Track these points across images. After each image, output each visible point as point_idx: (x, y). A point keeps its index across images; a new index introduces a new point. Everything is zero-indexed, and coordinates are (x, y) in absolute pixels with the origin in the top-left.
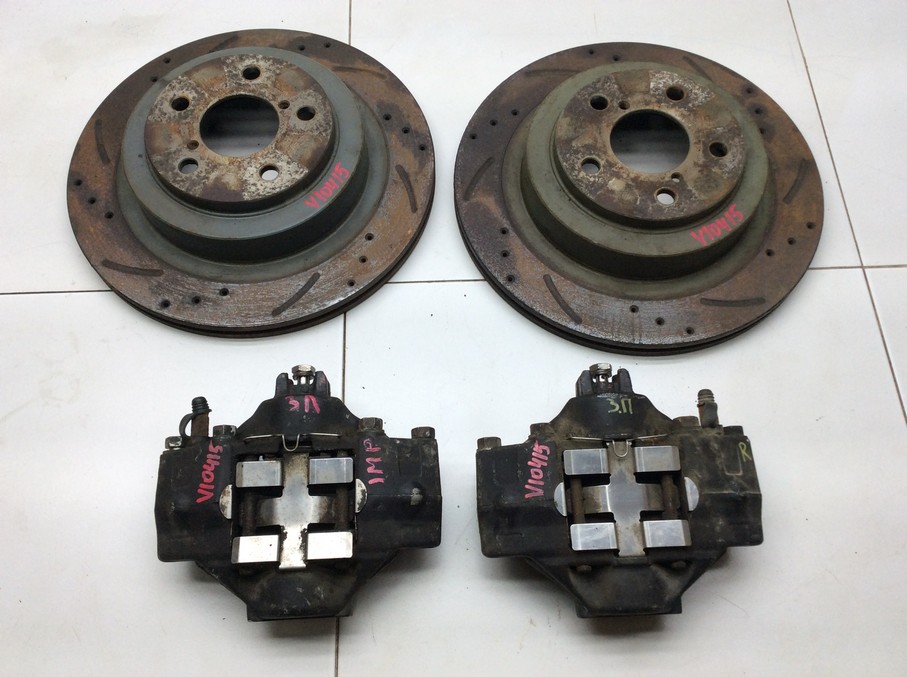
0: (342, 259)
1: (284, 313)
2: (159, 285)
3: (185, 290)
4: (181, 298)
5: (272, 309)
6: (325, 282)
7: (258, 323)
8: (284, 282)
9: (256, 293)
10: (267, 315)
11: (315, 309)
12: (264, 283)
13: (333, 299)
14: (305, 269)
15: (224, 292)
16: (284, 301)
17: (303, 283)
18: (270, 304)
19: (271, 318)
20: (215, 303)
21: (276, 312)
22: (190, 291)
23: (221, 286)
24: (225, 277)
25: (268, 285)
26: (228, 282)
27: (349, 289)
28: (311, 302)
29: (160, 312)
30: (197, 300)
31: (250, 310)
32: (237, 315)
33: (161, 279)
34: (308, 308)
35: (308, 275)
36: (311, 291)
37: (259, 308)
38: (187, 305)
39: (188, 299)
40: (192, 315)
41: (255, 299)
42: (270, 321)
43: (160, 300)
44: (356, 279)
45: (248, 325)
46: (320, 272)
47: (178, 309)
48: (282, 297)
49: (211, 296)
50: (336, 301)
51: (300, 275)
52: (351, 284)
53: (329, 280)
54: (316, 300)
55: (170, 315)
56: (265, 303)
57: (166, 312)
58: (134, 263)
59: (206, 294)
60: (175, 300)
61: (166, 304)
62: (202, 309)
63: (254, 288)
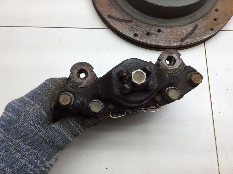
0: (207, 19)
1: (186, 41)
2: (132, 27)
3: (143, 29)
4: (142, 33)
5: (180, 39)
6: (201, 28)
7: (175, 44)
8: (183, 28)
9: (172, 32)
10: (178, 41)
11: (198, 39)
12: (175, 28)
13: (205, 36)
14: (192, 23)
15: (159, 31)
16: (185, 36)
17: (192, 28)
18: (179, 37)
19: (180, 43)
20: (156, 35)
21: (182, 40)
22: (145, 30)
23: (157, 28)
24: (158, 24)
25: (177, 28)
26: (160, 27)
27: (211, 32)
28: (196, 36)
29: (134, 38)
30: (148, 34)
31: (171, 39)
32: (166, 41)
33: (133, 24)
34: (195, 39)
35: (193, 25)
36: (195, 31)
37: (175, 38)
38: (145, 36)
39: (145, 33)
40: (147, 40)
41: (173, 34)
42: (179, 44)
43: (133, 33)
44: (214, 28)
45: (171, 45)
46: (198, 24)
47: (141, 37)
48: (183, 34)
49: (154, 32)
50: (207, 37)
51: (190, 25)
52: (212, 30)
53: (202, 28)
54: (198, 36)
55: (138, 40)
56: (177, 36)
57: (137, 39)
58: (121, 17)
59: (152, 31)
60: (140, 33)
61: (136, 35)
62: (151, 38)
63: (171, 29)
